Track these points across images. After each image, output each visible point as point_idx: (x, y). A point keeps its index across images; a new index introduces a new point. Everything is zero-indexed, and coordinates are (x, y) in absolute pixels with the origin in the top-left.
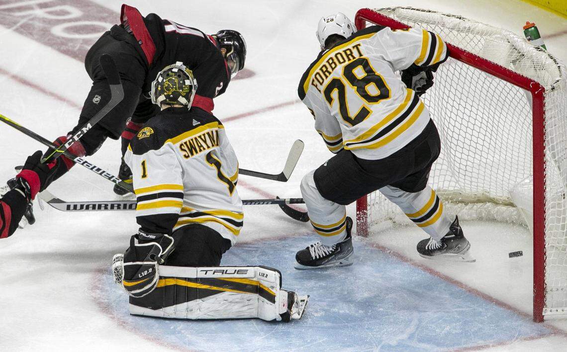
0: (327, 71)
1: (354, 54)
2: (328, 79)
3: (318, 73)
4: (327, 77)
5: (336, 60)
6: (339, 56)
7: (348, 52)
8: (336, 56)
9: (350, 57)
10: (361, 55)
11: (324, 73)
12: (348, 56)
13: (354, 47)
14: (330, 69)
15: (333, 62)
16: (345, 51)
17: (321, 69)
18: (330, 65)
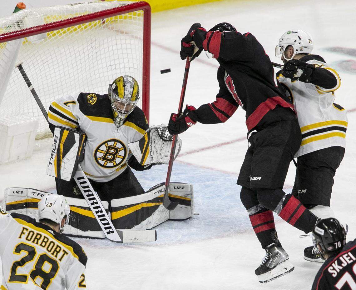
0: (38, 240)
1: (59, 254)
2: (33, 243)
3: (34, 233)
4: (33, 242)
5: (48, 244)
6: (52, 244)
7: (58, 249)
8: (52, 242)
9: (55, 253)
10: (60, 260)
11: (36, 238)
12: (55, 250)
13: (64, 251)
14: (40, 242)
15: (46, 242)
16: (58, 246)
17: (38, 234)
18: (43, 241)
